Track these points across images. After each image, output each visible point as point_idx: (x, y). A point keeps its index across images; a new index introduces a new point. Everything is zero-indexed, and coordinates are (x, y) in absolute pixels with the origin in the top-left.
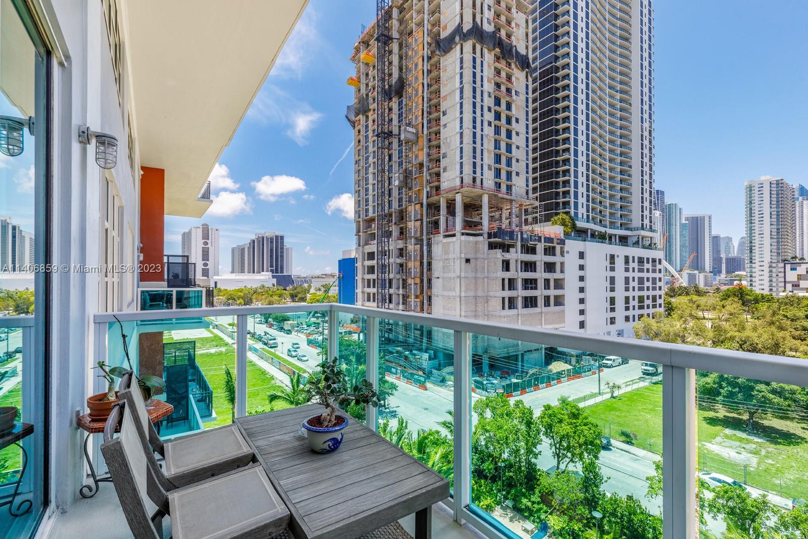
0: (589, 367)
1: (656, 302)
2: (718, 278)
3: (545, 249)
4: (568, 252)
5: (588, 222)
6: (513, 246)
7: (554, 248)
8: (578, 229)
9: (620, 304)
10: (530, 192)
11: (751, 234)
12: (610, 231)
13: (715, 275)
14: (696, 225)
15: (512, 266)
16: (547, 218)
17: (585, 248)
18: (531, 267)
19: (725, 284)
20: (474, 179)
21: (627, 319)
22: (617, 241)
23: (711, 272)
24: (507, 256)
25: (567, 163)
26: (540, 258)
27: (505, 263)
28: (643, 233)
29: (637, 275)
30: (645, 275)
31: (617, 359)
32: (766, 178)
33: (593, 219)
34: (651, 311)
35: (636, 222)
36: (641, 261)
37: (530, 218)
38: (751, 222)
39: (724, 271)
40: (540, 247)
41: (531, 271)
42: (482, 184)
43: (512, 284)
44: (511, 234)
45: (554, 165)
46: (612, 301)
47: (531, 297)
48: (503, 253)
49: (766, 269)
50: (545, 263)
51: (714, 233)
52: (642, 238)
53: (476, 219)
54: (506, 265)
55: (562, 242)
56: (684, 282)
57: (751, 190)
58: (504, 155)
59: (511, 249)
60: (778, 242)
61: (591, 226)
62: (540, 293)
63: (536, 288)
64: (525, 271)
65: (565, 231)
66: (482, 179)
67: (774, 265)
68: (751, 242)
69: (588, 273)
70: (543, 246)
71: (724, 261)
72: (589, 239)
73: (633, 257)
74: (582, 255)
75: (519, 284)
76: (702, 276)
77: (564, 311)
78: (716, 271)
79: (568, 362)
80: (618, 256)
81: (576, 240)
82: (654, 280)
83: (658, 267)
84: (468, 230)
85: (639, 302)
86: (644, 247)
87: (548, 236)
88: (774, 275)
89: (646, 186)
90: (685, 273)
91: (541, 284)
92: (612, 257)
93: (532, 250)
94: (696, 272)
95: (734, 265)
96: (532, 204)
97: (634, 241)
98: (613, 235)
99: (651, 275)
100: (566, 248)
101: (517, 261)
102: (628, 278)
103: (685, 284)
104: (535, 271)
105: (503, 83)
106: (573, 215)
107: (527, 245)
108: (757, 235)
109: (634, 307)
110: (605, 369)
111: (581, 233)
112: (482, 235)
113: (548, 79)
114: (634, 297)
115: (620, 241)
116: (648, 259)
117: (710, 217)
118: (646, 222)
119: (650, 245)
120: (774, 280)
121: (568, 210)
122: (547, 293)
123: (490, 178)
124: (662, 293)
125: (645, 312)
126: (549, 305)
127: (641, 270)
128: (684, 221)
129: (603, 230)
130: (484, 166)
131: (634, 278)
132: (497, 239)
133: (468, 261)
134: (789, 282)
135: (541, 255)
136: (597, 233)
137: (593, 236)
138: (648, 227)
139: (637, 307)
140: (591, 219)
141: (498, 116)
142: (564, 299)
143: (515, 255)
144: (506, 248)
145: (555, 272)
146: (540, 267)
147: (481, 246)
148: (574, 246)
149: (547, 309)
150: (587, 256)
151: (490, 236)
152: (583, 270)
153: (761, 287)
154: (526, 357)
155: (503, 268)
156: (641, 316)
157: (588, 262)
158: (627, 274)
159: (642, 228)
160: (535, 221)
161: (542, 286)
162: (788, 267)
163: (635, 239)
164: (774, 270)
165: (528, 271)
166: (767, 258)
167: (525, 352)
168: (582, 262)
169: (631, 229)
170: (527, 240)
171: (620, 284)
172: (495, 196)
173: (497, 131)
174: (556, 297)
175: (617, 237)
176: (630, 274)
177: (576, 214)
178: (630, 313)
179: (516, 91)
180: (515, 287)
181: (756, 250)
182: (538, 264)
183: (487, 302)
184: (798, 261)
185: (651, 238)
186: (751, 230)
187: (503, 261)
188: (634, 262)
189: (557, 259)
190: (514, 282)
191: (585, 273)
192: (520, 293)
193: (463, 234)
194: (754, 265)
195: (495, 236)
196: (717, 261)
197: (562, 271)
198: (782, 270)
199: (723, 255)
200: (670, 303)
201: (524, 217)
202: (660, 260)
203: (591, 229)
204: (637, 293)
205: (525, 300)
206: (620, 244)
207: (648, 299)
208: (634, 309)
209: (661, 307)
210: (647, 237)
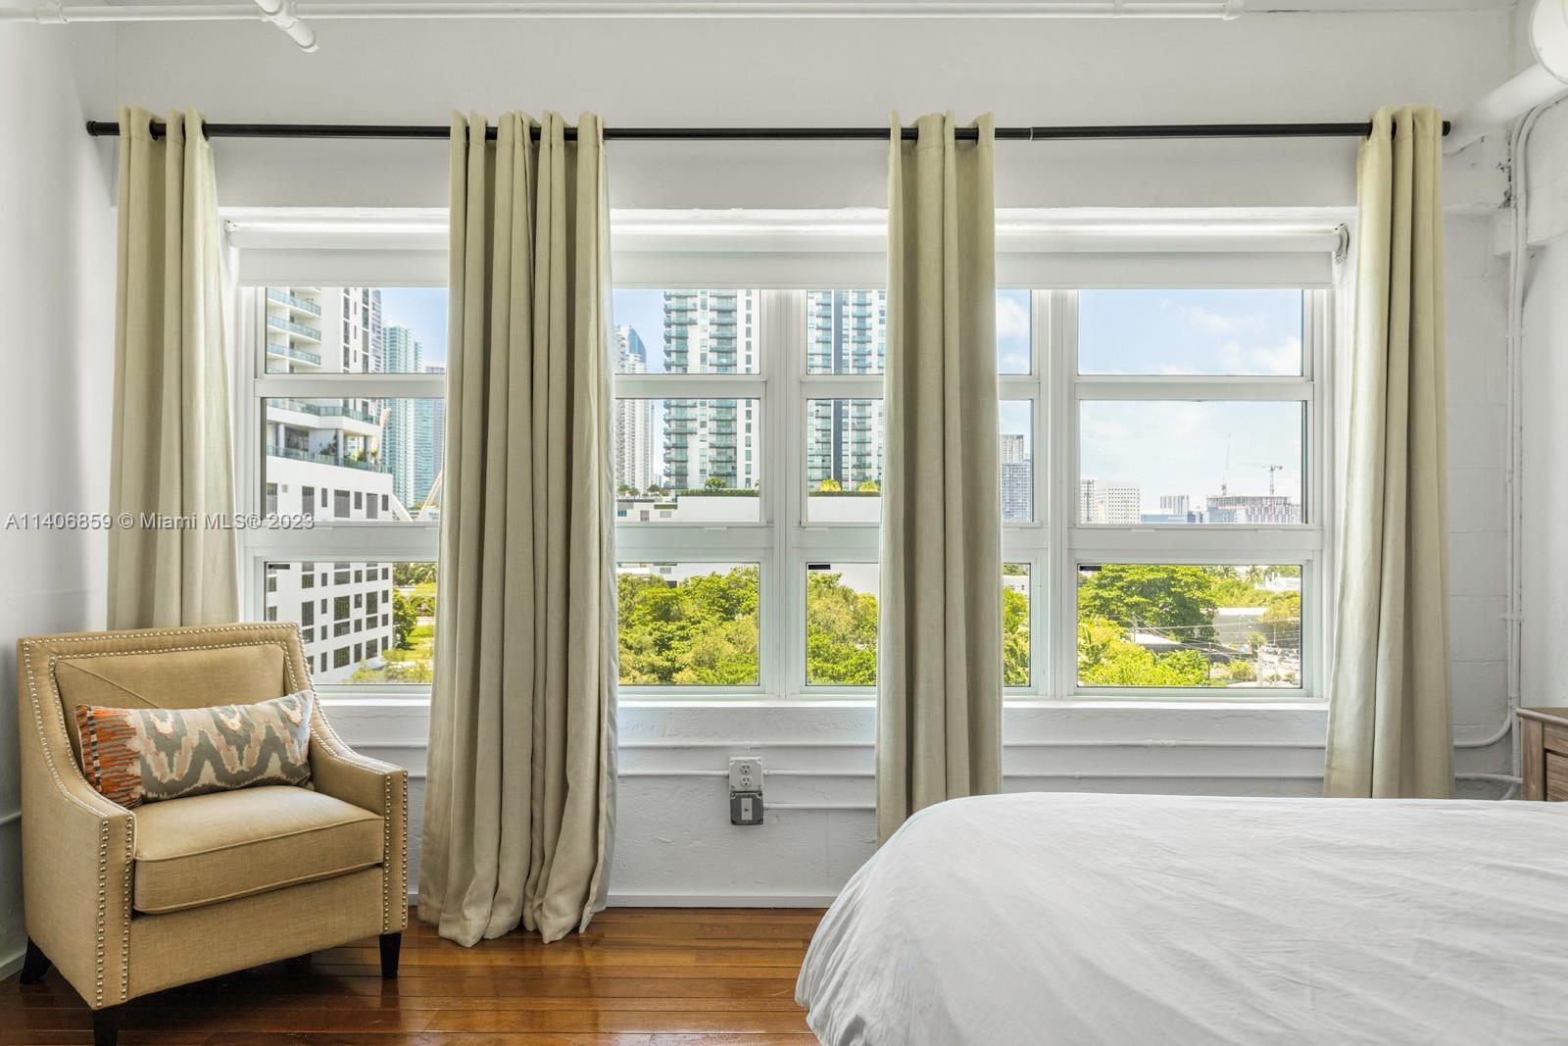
1: (375, 610)
28: (347, 423)
34: (365, 636)
36: (342, 495)
52: (345, 437)
73: (324, 492)
80: (285, 488)
83: (380, 517)
85: (338, 616)
86: (348, 463)
97: (325, 446)
109: (324, 629)
114: (324, 602)
115: (289, 444)
116: (358, 495)
119: (363, 458)
124: (388, 587)
125: (350, 640)
138: (357, 408)
139: (331, 631)
156: (342, 655)
159: (346, 410)
163: (327, 439)
169: (316, 411)
184: (628, 496)
185: (366, 438)
188: (324, 504)
202: (385, 498)
204: (334, 591)
206: (287, 455)
207: (358, 604)
208: (324, 636)
209: (385, 622)
210: (355, 435)
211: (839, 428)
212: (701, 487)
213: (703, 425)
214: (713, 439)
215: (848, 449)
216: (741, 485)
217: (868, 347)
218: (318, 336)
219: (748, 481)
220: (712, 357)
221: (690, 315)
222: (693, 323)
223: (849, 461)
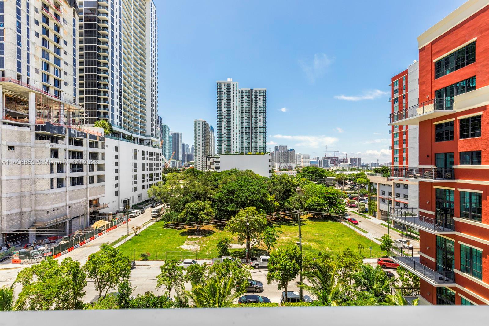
0: (122, 220)
1: (158, 176)
2: (184, 164)
3: (90, 143)
4: (107, 146)
5: (121, 128)
6: (61, 139)
7: (97, 143)
8: (114, 132)
9: (140, 179)
10: (78, 100)
11: (196, 144)
12: (134, 135)
13: (183, 162)
14: (176, 137)
15: (61, 154)
16: (92, 122)
17: (119, 144)
18: (78, 155)
19: (187, 167)
20: (19, 77)
21: (144, 187)
22: (138, 142)
23: (181, 161)
24: (55, 146)
25: (106, 87)
26: (85, 149)
27: (53, 152)
28: (152, 138)
29: (149, 162)
30: (153, 162)
31: (138, 211)
32: (201, 119)
33: (124, 126)
34: (156, 181)
35: (149, 132)
36: (151, 154)
37: (77, 120)
38: (196, 138)
39: (186, 160)
40: (86, 142)
41: (78, 158)
42: (28, 82)
43: (60, 168)
44: (60, 129)
45: (97, 86)
46: (136, 177)
47: (78, 178)
48: (52, 144)
49: (201, 159)
50: (90, 153)
51: (183, 142)
52: (152, 142)
53: (23, 112)
54: (55, 153)
55: (103, 139)
56: (170, 166)
57: (196, 124)
58: (53, 65)
59: (60, 141)
60: (205, 148)
61: (122, 131)
62: (85, 174)
63: (82, 171)
64: (73, 158)
65: (105, 132)
66: (28, 79)
67: (203, 158)
68: (196, 148)
69: (121, 160)
70: (88, 140)
71: (186, 156)
72: (122, 139)
73: (147, 152)
74: (117, 149)
75: (68, 168)
76: (178, 162)
77: (104, 185)
78: (183, 161)
79: (107, 219)
80: (139, 151)
81: (113, 139)
82: (157, 164)
83: (160, 157)
84: (11, 120)
85: (150, 177)
86: (152, 146)
87: (93, 134)
88: (203, 162)
89: (154, 113)
90: (171, 161)
91: (86, 168)
92: (136, 151)
93: (80, 143)
94: (175, 161)
95: (190, 157)
96: (79, 109)
97: (148, 143)
98: (136, 138)
99: (156, 162)
100: (106, 144)
101: (65, 150)
102: (145, 163)
103: (171, 167)
104: (82, 158)
105: (51, 7)
106: (111, 122)
107: (75, 139)
108: (198, 144)
109: (147, 180)
110: (131, 219)
111: (116, 135)
112: (28, 127)
113: (92, 24)
114: (147, 174)
115: (140, 142)
116: (155, 153)
117: (181, 134)
118: (154, 132)
119: (156, 146)
120: (203, 164)
121: (107, 118)
122: (91, 174)
123: (37, 80)
124: (161, 171)
125: (153, 182)
126: (93, 182)
127: (151, 159)
128: (170, 135)
129: (130, 134)
130: (31, 68)
131: (147, 164)
132: (45, 132)
133: (11, 148)
134: (208, 165)
135: (87, 147)
136: (126, 136)
137: (124, 137)
138: (155, 136)
139: (149, 180)
140: (122, 126)
141: (46, 32)
142: (104, 177)
143: (63, 146)
144: (54, 139)
145: (97, 159)
146: (86, 155)
147: (27, 136)
148: (111, 143)
149: (92, 185)
150: (120, 149)
151: (37, 128)
152: (117, 158)
153: (199, 168)
154: (73, 223)
155: (51, 155)
156: (151, 185)
157: (121, 153)
158: (144, 162)
159: (152, 136)
160: (82, 122)
161: (87, 169)
162: (208, 159)
163: (148, 142)
164: (203, 160)
165: (75, 158)
166: (201, 155)
167: (73, 218)
168: (116, 153)
169: (146, 136)
170: (74, 135)
171: (140, 167)
172: (43, 96)
173: (45, 43)
174: (98, 177)
175: (138, 139)
176: (145, 162)
177: (113, 122)
178: (145, 184)
179: (64, 20)
180: (64, 170)
181: (198, 152)
182: (84, 153)
183: (35, 184)
184: (210, 157)
185: (156, 141)
186: (196, 142)
187: (52, 150)
188: (147, 154)
189: (99, 150)
190: (62, 167)
191: (119, 160)
192: (69, 174)
193: (4, 123)
194: (197, 158)
195: (43, 128)
196: (183, 155)
197: (103, 159)
198: (206, 160)
199: (186, 153)
200: (164, 177)
201: (71, 118)
202: (160, 154)
203: (123, 133)
204: (149, 172)
205: (73, 180)
206: (140, 144)
207: (155, 175)
208: (147, 181)
209: (160, 179)
210: (154, 141)
211: (252, 142)
212: (224, 153)
213: (225, 141)
214: (227, 144)
215: (253, 146)
216: (232, 153)
217: (257, 126)
218: (146, 121)
219: (234, 152)
220: (226, 128)
221: (222, 119)
222: (223, 121)
223: (254, 148)
